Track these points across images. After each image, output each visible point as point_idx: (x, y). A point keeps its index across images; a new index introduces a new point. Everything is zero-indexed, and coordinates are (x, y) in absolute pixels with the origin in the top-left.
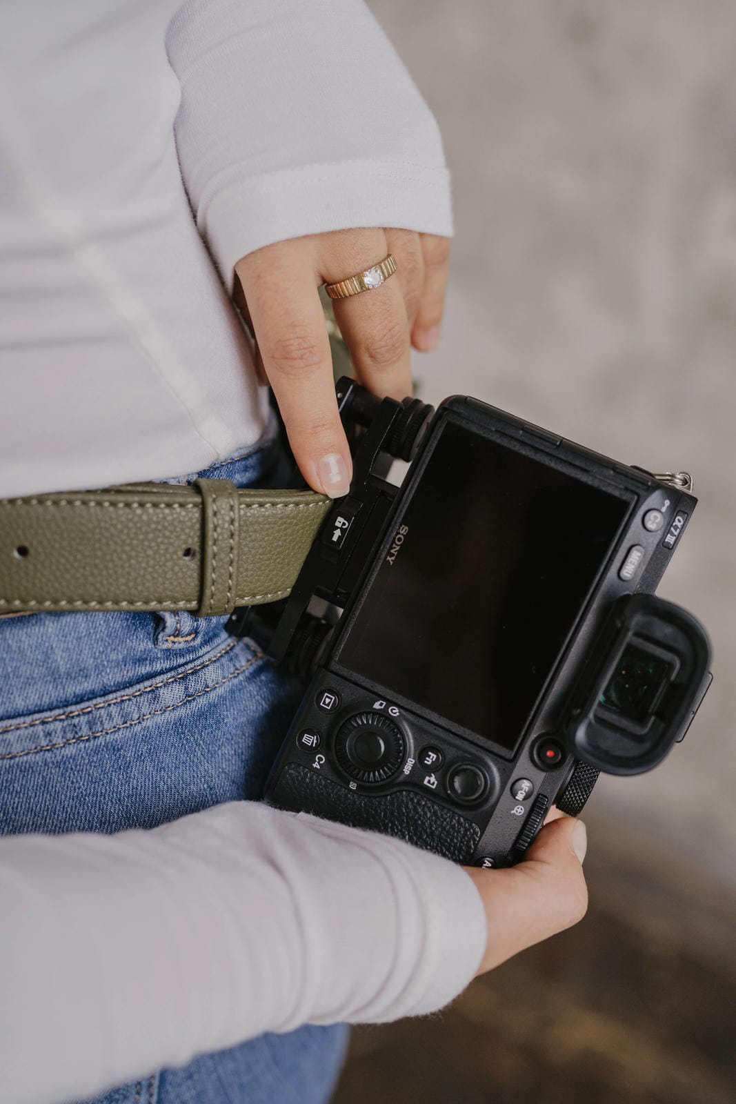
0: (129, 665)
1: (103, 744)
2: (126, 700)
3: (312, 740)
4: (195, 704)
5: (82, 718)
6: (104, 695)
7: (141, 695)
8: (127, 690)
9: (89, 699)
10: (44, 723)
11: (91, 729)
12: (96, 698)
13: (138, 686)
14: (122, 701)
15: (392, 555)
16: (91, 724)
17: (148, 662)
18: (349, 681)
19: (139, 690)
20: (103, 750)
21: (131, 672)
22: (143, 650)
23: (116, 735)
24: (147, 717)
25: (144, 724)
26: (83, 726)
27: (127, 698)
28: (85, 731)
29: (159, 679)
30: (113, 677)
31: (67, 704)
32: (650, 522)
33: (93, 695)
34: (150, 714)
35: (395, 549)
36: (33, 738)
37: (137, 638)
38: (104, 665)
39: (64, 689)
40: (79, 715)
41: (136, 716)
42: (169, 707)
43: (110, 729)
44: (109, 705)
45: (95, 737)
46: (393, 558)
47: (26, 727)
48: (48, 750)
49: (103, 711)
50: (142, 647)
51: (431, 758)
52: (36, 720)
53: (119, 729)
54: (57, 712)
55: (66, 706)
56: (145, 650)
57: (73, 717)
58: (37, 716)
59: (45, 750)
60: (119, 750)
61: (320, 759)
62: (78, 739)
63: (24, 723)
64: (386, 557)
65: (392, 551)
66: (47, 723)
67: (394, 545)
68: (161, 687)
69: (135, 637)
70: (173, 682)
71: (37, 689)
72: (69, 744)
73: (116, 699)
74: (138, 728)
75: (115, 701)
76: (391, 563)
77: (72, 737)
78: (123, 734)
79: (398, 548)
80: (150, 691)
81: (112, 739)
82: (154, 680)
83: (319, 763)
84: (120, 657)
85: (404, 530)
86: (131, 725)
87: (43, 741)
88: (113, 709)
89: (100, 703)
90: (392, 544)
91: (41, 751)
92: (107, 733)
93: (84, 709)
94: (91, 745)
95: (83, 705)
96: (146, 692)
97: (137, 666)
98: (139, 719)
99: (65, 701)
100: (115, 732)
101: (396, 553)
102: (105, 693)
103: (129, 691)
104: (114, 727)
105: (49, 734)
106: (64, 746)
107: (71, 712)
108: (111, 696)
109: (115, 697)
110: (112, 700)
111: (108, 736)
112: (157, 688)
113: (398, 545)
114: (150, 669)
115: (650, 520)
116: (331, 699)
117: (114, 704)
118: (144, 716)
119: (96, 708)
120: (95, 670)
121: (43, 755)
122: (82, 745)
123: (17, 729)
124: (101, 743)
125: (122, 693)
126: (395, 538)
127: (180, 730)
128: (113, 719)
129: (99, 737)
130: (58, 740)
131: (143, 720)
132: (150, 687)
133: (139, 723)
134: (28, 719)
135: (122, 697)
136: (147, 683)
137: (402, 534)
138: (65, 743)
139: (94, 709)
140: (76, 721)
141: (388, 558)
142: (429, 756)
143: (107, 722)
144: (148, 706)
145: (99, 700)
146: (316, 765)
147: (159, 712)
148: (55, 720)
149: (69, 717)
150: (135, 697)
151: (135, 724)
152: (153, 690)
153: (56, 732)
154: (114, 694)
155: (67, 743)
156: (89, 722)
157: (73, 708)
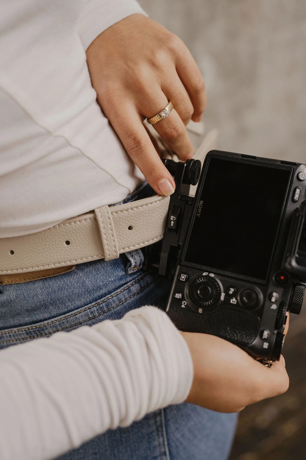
0: (117, 282)
1: (113, 312)
2: (118, 294)
3: (179, 296)
4: (145, 290)
5: (103, 304)
6: (110, 294)
7: (124, 291)
8: (118, 290)
9: (104, 297)
10: (89, 309)
11: (108, 308)
12: (107, 295)
13: (122, 288)
14: (117, 294)
15: (199, 213)
16: (107, 306)
17: (124, 279)
18: (190, 267)
19: (123, 289)
20: (114, 315)
21: (118, 284)
22: (121, 275)
23: (118, 308)
24: (128, 299)
25: (127, 302)
26: (105, 307)
27: (119, 293)
28: (105, 309)
29: (129, 283)
30: (111, 287)
31: (96, 300)
32: (301, 177)
33: (106, 295)
34: (129, 297)
35: (199, 211)
36: (87, 315)
37: (118, 271)
38: (107, 283)
39: (94, 295)
40: (102, 303)
41: (123, 299)
42: (136, 293)
43: (115, 306)
44: (113, 297)
45: (110, 310)
46: (199, 214)
47: (83, 312)
48: (93, 318)
49: (111, 300)
50: (121, 274)
51: (232, 291)
52: (86, 308)
53: (118, 305)
54: (93, 304)
55: (97, 301)
56: (122, 275)
57: (100, 304)
58: (86, 307)
59: (92, 319)
60: (120, 313)
61: (184, 303)
62: (103, 312)
63: (82, 310)
64: (196, 215)
65: (199, 212)
66: (91, 308)
67: (199, 209)
68: (131, 286)
69: (117, 271)
70: (135, 284)
71: (83, 297)
72: (101, 315)
73: (115, 294)
74: (125, 304)
75: (115, 295)
76: (199, 216)
77: (101, 312)
78: (120, 307)
79: (201, 210)
80: (127, 289)
81: (116, 310)
82: (127, 284)
83: (184, 305)
84: (113, 279)
85: (202, 202)
86: (122, 303)
87: (91, 316)
88: (114, 298)
89: (109, 297)
90: (198, 209)
91: (91, 319)
92: (114, 308)
93: (103, 300)
94: (109, 314)
95: (103, 299)
96: (125, 289)
97: (120, 281)
98: (125, 300)
99: (95, 299)
100: (117, 307)
101: (200, 212)
102: (110, 293)
103: (119, 290)
104: (116, 305)
105: (92, 312)
106: (99, 316)
107: (99, 303)
108: (113, 294)
109: (114, 293)
110: (113, 295)
111: (115, 309)
112: (129, 287)
113: (200, 209)
114: (125, 281)
115: (300, 176)
116: (184, 276)
117: (114, 296)
118: (127, 299)
119: (108, 299)
120: (104, 286)
121: (92, 321)
122: (105, 314)
123: (80, 313)
124: (112, 312)
125: (117, 291)
126: (198, 207)
127: (142, 302)
128: (115, 302)
129: (111, 310)
130: (96, 314)
131: (127, 300)
132: (127, 287)
133: (126, 302)
134: (83, 308)
135: (117, 293)
136: (125, 286)
137: (201, 204)
138: (99, 315)
139: (107, 300)
140: (101, 305)
141: (198, 215)
142: (230, 290)
143: (113, 304)
144: (127, 295)
145: (108, 296)
146: (183, 306)
147: (132, 296)
148: (93, 307)
149: (98, 304)
150: (122, 292)
151: (124, 303)
152: (128, 289)
153: (95, 311)
154: (114, 292)
155: (100, 315)
156: (106, 305)
157: (99, 301)
